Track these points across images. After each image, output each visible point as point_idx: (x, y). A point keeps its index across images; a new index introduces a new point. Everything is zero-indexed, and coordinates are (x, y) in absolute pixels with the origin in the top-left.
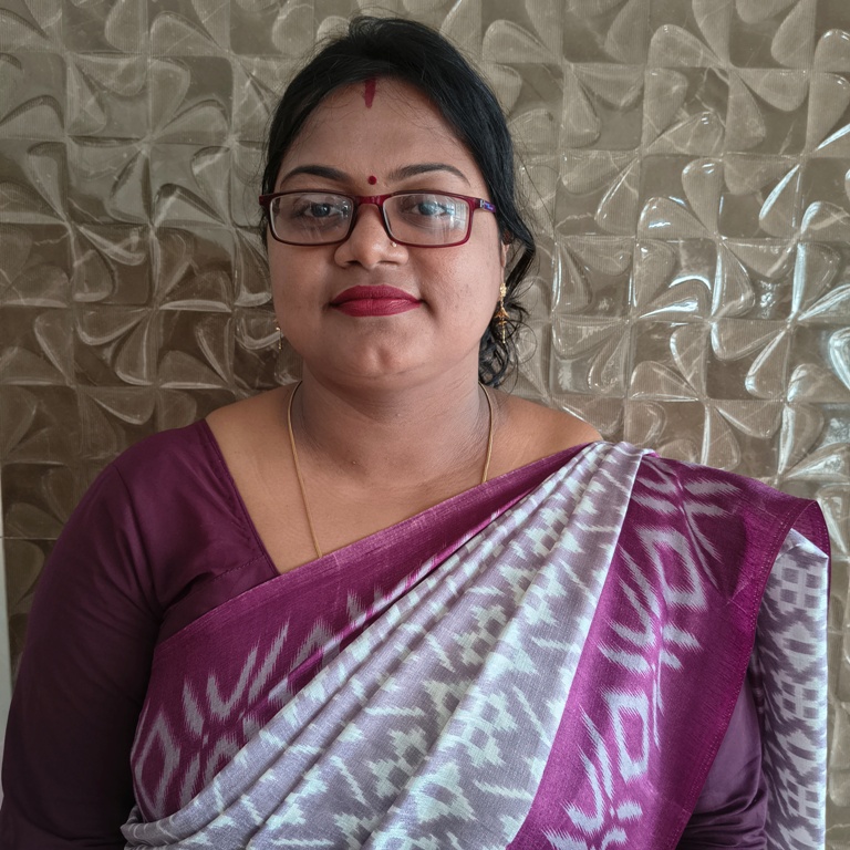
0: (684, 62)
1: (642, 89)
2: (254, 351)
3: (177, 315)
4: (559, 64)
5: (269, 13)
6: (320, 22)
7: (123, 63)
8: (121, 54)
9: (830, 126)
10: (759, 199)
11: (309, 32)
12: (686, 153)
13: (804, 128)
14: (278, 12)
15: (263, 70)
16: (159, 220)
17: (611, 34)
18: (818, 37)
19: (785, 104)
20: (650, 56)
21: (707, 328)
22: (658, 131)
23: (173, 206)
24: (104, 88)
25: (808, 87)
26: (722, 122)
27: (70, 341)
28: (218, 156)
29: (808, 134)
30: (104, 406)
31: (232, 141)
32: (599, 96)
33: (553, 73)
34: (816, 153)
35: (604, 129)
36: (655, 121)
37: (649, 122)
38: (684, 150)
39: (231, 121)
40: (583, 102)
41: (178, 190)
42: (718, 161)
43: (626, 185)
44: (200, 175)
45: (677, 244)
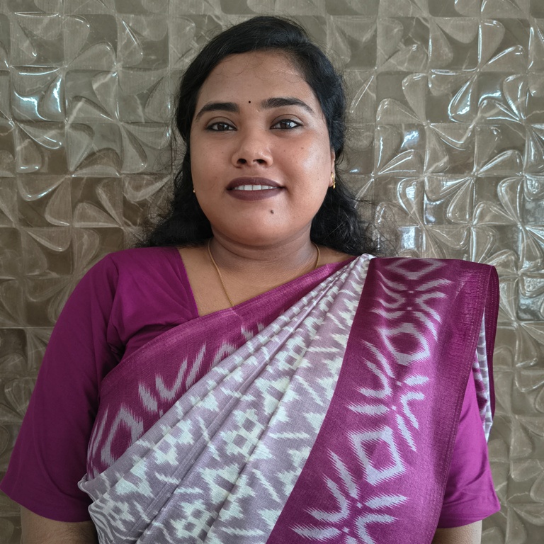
0: (401, 14)
1: (376, 31)
2: (138, 203)
3: (84, 180)
4: (323, 16)
7: (46, 19)
8: (44, 13)
9: (493, 51)
12: (405, 70)
13: (476, 54)
15: (138, 22)
16: (72, 118)
19: (464, 38)
20: (379, 10)
21: (421, 179)
22: (387, 57)
23: (80, 110)
24: (35, 35)
26: (426, 51)
27: (15, 198)
28: (109, 76)
31: (118, 68)
32: (349, 36)
33: (320, 21)
34: (485, 69)
35: (353, 57)
36: (384, 51)
37: (380, 51)
38: (403, 68)
39: (116, 55)
40: (340, 40)
41: (83, 99)
42: (424, 75)
43: (368, 91)
44: (97, 90)
45: (401, 127)
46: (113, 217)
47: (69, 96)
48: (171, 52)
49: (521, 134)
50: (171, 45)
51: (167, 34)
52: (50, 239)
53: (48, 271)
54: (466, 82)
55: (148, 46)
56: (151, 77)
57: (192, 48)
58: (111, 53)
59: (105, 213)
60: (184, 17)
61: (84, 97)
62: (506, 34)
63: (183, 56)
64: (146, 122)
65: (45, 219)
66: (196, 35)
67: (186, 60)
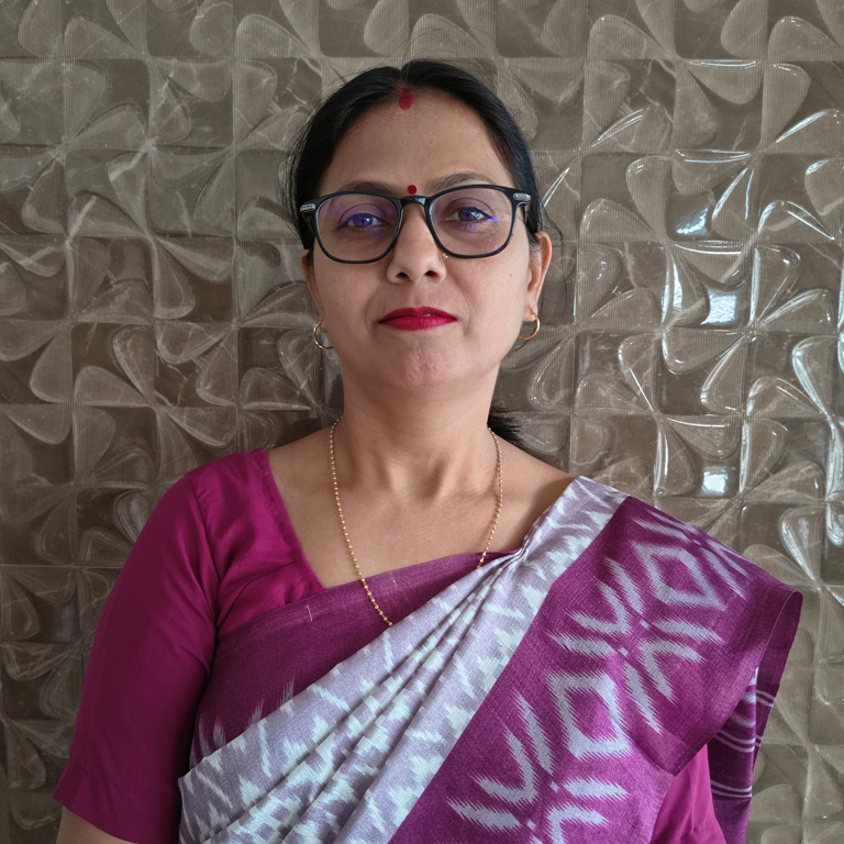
0: (627, 54)
1: (582, 84)
2: (179, 366)
3: (94, 328)
4: (492, 58)
5: (186, 12)
6: (240, 21)
7: (36, 69)
8: (26, 57)
9: (787, 118)
10: (711, 199)
11: (228, 32)
12: (631, 151)
13: (759, 122)
14: (195, 12)
15: (183, 71)
16: (74, 230)
17: (547, 25)
18: (771, 25)
19: (738, 97)
20: (590, 48)
21: (657, 338)
22: (600, 129)
23: (89, 215)
24: (19, 94)
25: (762, 79)
26: (669, 117)
28: (135, 162)
29: (763, 128)
30: (19, 424)
31: (149, 146)
32: (535, 92)
33: (486, 68)
34: (773, 149)
35: (541, 128)
36: (596, 118)
37: (588, 118)
38: (628, 147)
39: (148, 125)
40: (520, 99)
41: (94, 197)
42: (665, 158)
43: (567, 186)
44: (115, 182)
45: (622, 248)
46: (137, 390)
47: (71, 191)
48: (236, 120)
49: (835, 262)
50: (236, 110)
51: (231, 90)
52: (38, 423)
53: (33, 475)
54: (739, 172)
55: (200, 111)
56: (206, 160)
57: (270, 115)
58: (139, 123)
59: (125, 384)
60: (258, 62)
61: (96, 194)
62: (811, 88)
63: (256, 127)
64: (194, 235)
65: (30, 391)
66: (278, 92)
67: (261, 134)
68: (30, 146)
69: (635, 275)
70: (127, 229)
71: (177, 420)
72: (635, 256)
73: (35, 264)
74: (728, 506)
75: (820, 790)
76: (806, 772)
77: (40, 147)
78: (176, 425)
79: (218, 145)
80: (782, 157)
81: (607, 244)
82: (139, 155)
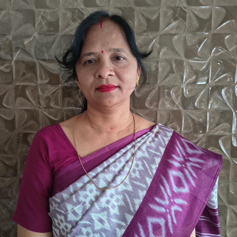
0: (172, 5)
1: (159, 14)
2: (45, 97)
3: (20, 87)
4: (133, 7)
7: (3, 12)
8: (2, 9)
9: (219, 23)
10: (197, 47)
12: (174, 33)
13: (211, 24)
15: (45, 12)
16: (15, 58)
19: (205, 17)
20: (161, 4)
22: (165, 27)
23: (19, 54)
25: (212, 11)
26: (185, 23)
28: (32, 39)
29: (212, 26)
31: (36, 34)
32: (146, 16)
33: (132, 10)
34: (215, 32)
35: (148, 27)
36: (164, 23)
37: (162, 24)
38: (173, 32)
39: (35, 28)
40: (141, 19)
41: (20, 49)
42: (184, 35)
43: (156, 44)
44: (26, 44)
45: (172, 62)
46: (33, 104)
47: (14, 48)
48: (60, 26)
49: (234, 65)
50: (60, 23)
51: (59, 17)
52: (5, 114)
53: (4, 129)
54: (205, 39)
55: (50, 24)
56: (51, 38)
57: (70, 24)
58: (33, 27)
59: (30, 103)
60: (66, 9)
61: (20, 48)
62: (226, 14)
63: (66, 28)
64: (49, 60)
65: (3, 105)
66: (72, 18)
67: (67, 30)
68: (2, 35)
69: (176, 69)
70: (30, 58)
71: (45, 113)
72: (175, 63)
73: (4, 68)
74: (203, 136)
75: (231, 218)
76: (227, 213)
77: (5, 35)
78: (45, 114)
79: (55, 33)
80: (218, 34)
81: (167, 60)
82: (33, 37)
